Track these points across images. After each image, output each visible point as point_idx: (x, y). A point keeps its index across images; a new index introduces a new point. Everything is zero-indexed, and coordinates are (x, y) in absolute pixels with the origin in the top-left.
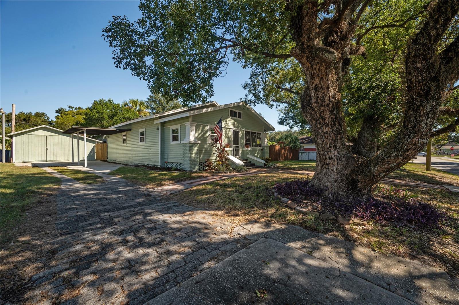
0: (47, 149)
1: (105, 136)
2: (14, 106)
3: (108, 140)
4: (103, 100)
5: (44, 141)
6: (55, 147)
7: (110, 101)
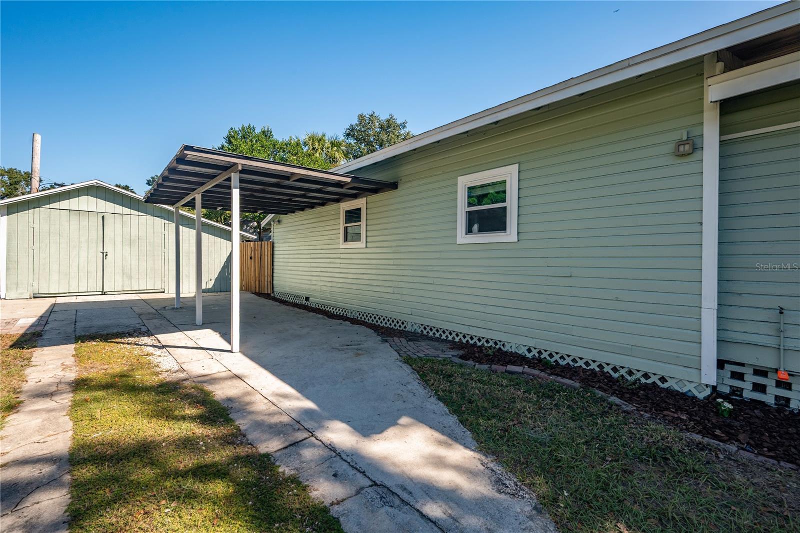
0: (105, 255)
1: (270, 217)
2: (38, 138)
3: (277, 233)
4: (251, 129)
5: (95, 232)
6: (127, 248)
7: (266, 134)
